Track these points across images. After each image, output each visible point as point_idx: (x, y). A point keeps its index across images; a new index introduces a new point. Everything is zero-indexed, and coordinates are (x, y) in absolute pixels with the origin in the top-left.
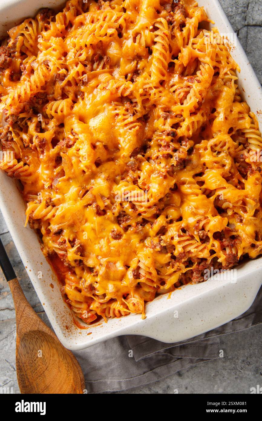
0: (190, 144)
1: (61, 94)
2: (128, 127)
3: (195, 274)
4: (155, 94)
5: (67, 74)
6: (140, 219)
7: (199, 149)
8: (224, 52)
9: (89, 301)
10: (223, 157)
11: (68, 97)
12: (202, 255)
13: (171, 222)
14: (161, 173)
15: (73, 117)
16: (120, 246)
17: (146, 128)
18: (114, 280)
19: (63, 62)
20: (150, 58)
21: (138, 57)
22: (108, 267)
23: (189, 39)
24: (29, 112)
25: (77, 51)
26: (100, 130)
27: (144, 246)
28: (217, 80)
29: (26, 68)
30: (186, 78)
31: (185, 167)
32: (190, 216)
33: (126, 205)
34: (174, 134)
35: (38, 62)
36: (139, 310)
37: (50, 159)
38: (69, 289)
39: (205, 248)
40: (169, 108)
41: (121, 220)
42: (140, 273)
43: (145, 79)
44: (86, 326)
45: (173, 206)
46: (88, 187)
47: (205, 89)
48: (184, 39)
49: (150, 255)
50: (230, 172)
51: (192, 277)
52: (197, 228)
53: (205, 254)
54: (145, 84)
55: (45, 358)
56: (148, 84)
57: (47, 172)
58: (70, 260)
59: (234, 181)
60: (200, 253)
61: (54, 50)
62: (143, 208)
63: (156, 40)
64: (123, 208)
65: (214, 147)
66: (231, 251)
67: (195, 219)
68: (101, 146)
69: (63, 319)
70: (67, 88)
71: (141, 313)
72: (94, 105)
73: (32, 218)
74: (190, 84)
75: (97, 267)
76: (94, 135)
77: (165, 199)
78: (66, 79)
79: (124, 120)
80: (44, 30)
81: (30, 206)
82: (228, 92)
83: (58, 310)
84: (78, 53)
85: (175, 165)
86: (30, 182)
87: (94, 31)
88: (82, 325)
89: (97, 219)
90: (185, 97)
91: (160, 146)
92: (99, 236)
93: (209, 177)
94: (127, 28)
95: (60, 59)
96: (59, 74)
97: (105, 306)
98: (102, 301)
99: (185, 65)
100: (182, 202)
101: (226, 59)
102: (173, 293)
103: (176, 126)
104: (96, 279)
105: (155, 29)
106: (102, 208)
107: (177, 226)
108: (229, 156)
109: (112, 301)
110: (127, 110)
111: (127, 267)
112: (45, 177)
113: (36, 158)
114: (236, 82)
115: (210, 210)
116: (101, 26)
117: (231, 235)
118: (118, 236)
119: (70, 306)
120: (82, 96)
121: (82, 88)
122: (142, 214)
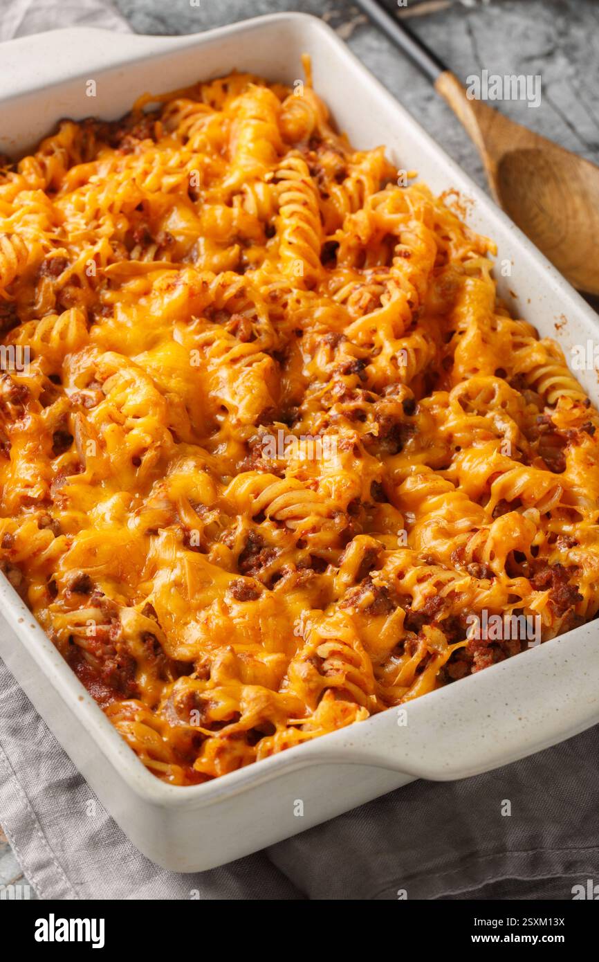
0: (405, 391)
1: (53, 302)
2: (242, 363)
4: (298, 302)
5: (71, 261)
6: (303, 555)
7: (429, 407)
10: (493, 419)
15: (94, 348)
16: (260, 614)
17: (286, 380)
18: (256, 683)
19: (58, 236)
20: (271, 242)
21: (243, 241)
23: (362, 197)
26: (169, 372)
28: (448, 266)
30: (369, 271)
34: (361, 374)
37: (41, 432)
41: (250, 564)
47: (423, 271)
48: (350, 198)
50: (518, 450)
52: (459, 558)
54: (269, 283)
56: (277, 282)
57: (32, 465)
63: (281, 199)
65: (466, 400)
67: (450, 544)
68: (177, 400)
70: (71, 291)
72: (146, 327)
74: (381, 277)
75: (206, 656)
78: (68, 271)
79: (228, 349)
84: (93, 224)
85: (376, 435)
89: (188, 555)
90: (375, 303)
92: (194, 603)
94: (207, 184)
95: (48, 229)
96: (48, 261)
99: (364, 239)
101: (458, 231)
104: (206, 685)
105: (279, 179)
107: (409, 554)
110: (233, 331)
112: (27, 477)
114: (493, 275)
116: (146, 172)
118: (248, 595)
121: (108, 296)
122: (310, 535)
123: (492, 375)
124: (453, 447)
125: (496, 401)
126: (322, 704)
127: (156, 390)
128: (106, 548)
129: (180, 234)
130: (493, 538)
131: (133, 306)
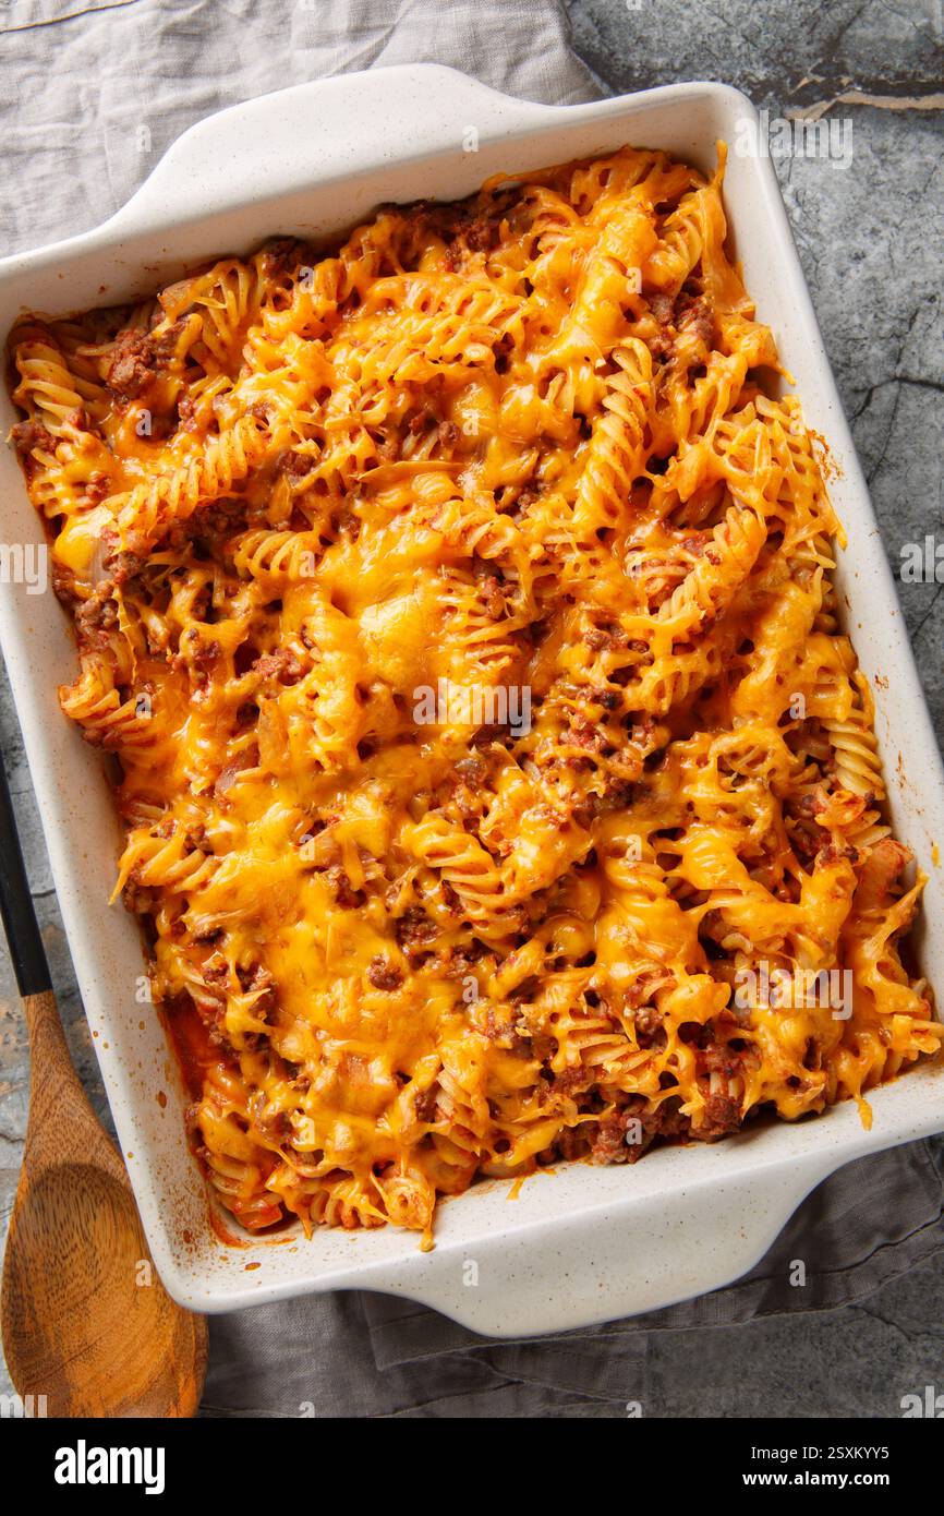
0: (656, 741)
1: (289, 513)
2: (477, 654)
3: (603, 1136)
4: (577, 567)
5: (320, 460)
6: (465, 939)
7: (682, 757)
8: (807, 480)
9: (266, 1162)
10: (750, 795)
11: (309, 527)
12: (634, 1085)
13: (559, 965)
14: (554, 813)
15: (315, 591)
16: (391, 1010)
17: (534, 663)
18: (357, 1111)
19: (314, 418)
20: (582, 447)
21: (545, 442)
22: (343, 1070)
23: (708, 416)
24: (181, 551)
25: (363, 391)
26: (393, 647)
27: (465, 1023)
28: (774, 561)
29: (197, 414)
30: (679, 535)
31: (629, 804)
32: (618, 959)
33: (432, 890)
34: (614, 701)
35: (236, 403)
36: (416, 1220)
37: (223, 708)
38: (211, 1116)
39: (647, 1064)
40: (613, 615)
41: (406, 932)
42: (437, 1105)
43: (556, 513)
44: (245, 1237)
45: (572, 916)
46: (325, 812)
47: (731, 585)
48: (694, 415)
49: (477, 1056)
50: (763, 845)
51: (595, 1142)
52: (633, 998)
53: (645, 1083)
54: (552, 531)
55: (98, 1257)
56: (561, 531)
57: (205, 744)
58: (231, 1030)
59: (771, 872)
60: (629, 1078)
61: (294, 378)
62: (482, 910)
63: (608, 402)
64: (421, 897)
65: (727, 760)
66: (725, 1086)
67: (632, 971)
68: (384, 698)
69: (180, 1207)
70: (313, 499)
71: (421, 1231)
72: (386, 565)
73: (136, 883)
74: (689, 557)
75: (311, 1066)
76: (371, 660)
77: (554, 892)
78: (315, 473)
79: (470, 629)
80: (270, 302)
81: (138, 842)
82: (797, 604)
83: (169, 1180)
84: (364, 400)
85: (601, 795)
86: (149, 766)
87: (426, 339)
88: (233, 1231)
89: (337, 918)
90: (667, 593)
91: (565, 724)
92: (330, 969)
93: (696, 850)
94: (528, 347)
95: (305, 407)
96: (295, 455)
97: (312, 1189)
98: (307, 1171)
99: (683, 498)
100: (604, 908)
101: (809, 502)
102: (528, 1181)
103: (624, 675)
104: (302, 1100)
105: (612, 368)
106: (355, 887)
107: (575, 981)
108: (769, 795)
109: (337, 1175)
110: (483, 601)
111: (402, 1077)
112: (196, 758)
113: (178, 693)
114: (829, 575)
115: (682, 951)
116: (450, 332)
117: (732, 1037)
118: (388, 981)
119: (205, 1167)
120: (351, 530)
121: (359, 506)
123: (772, 724)
124: (691, 816)
127: (355, 691)
128: (250, 888)
129: (472, 427)
131: (381, 526)
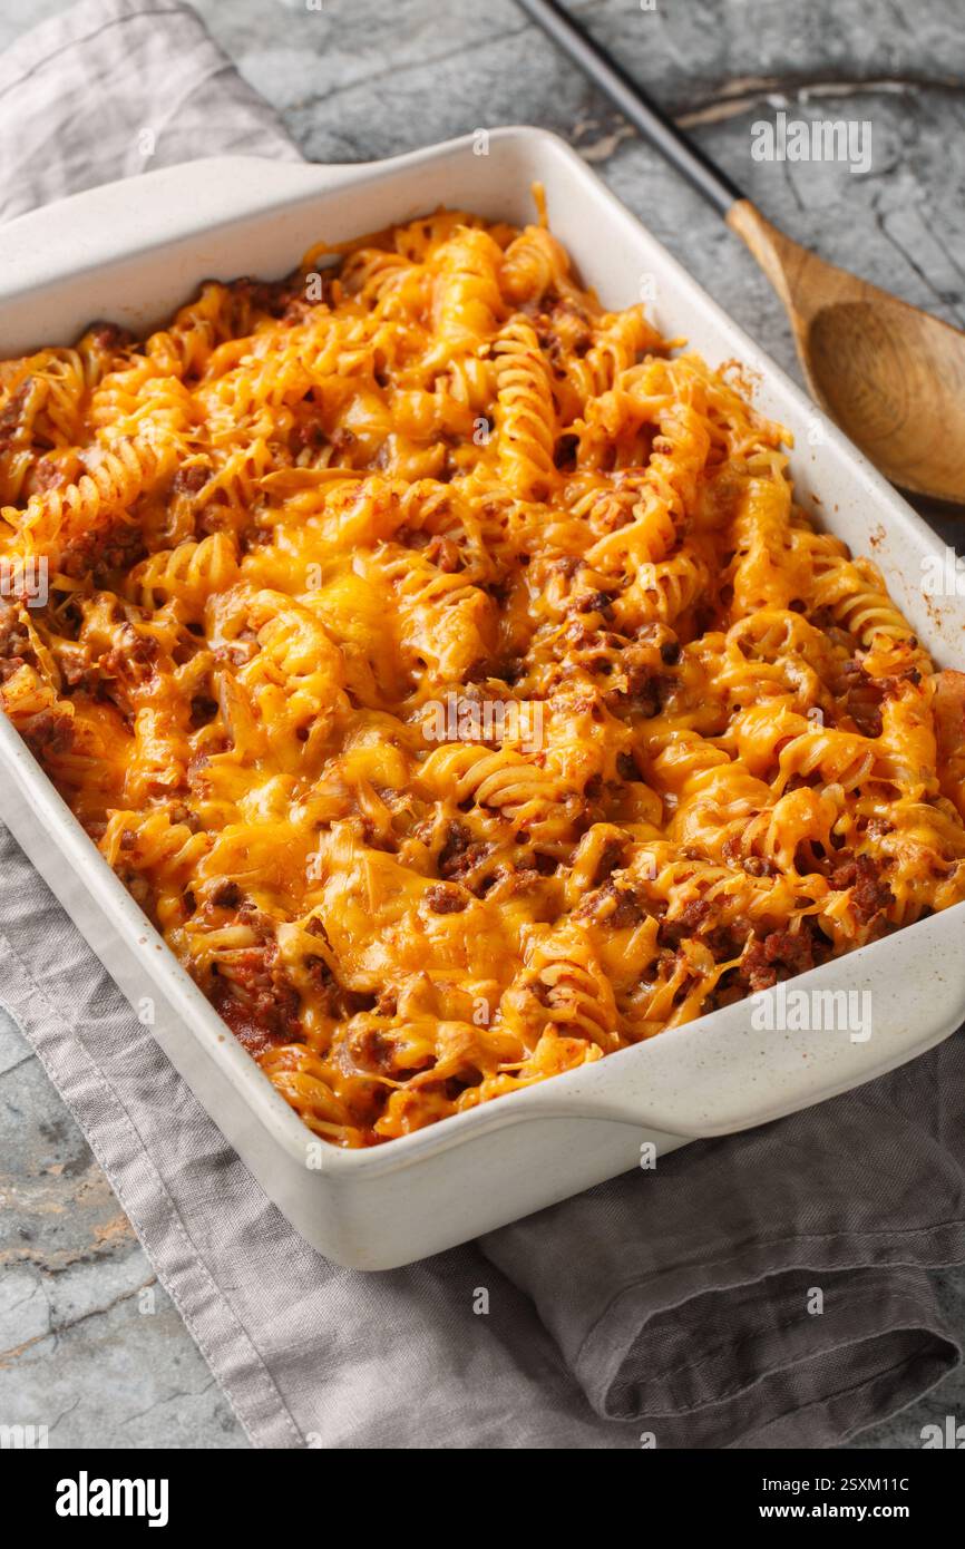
0: (664, 631)
1: (193, 527)
2: (444, 600)
4: (522, 517)
5: (215, 470)
6: (524, 853)
7: (697, 653)
10: (785, 667)
15: (246, 585)
16: (463, 930)
18: (460, 1020)
19: (197, 437)
20: (489, 438)
21: (450, 437)
23: (610, 371)
24: (82, 578)
26: (349, 616)
28: (726, 463)
29: (61, 468)
30: (619, 473)
34: (606, 611)
37: (172, 696)
40: (577, 554)
41: (454, 865)
47: (690, 474)
48: (595, 376)
49: (579, 936)
52: (733, 850)
54: (485, 492)
56: (495, 491)
57: (164, 743)
62: (531, 803)
63: (499, 380)
65: (749, 643)
67: (722, 833)
70: (215, 511)
74: (636, 480)
75: (389, 986)
76: (331, 626)
77: (607, 800)
78: (211, 484)
79: (426, 583)
80: (110, 370)
82: (764, 491)
84: (246, 418)
85: (625, 692)
86: (100, 779)
90: (626, 517)
92: (377, 919)
94: (401, 362)
95: (184, 431)
96: (185, 471)
99: (611, 430)
101: (741, 418)
103: (609, 594)
105: (497, 354)
106: (382, 828)
108: (804, 664)
110: (434, 558)
112: (156, 758)
114: (787, 474)
116: (317, 349)
118: (449, 906)
120: (263, 538)
121: (265, 516)
122: (533, 825)
123: (783, 608)
124: (730, 706)
125: (789, 643)
126: (542, 1042)
127: (326, 639)
128: (260, 847)
129: (365, 430)
130: (777, 823)
131: (299, 528)
